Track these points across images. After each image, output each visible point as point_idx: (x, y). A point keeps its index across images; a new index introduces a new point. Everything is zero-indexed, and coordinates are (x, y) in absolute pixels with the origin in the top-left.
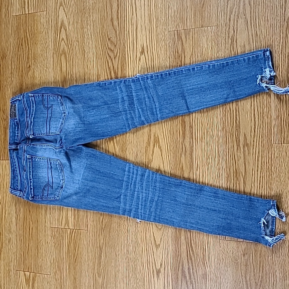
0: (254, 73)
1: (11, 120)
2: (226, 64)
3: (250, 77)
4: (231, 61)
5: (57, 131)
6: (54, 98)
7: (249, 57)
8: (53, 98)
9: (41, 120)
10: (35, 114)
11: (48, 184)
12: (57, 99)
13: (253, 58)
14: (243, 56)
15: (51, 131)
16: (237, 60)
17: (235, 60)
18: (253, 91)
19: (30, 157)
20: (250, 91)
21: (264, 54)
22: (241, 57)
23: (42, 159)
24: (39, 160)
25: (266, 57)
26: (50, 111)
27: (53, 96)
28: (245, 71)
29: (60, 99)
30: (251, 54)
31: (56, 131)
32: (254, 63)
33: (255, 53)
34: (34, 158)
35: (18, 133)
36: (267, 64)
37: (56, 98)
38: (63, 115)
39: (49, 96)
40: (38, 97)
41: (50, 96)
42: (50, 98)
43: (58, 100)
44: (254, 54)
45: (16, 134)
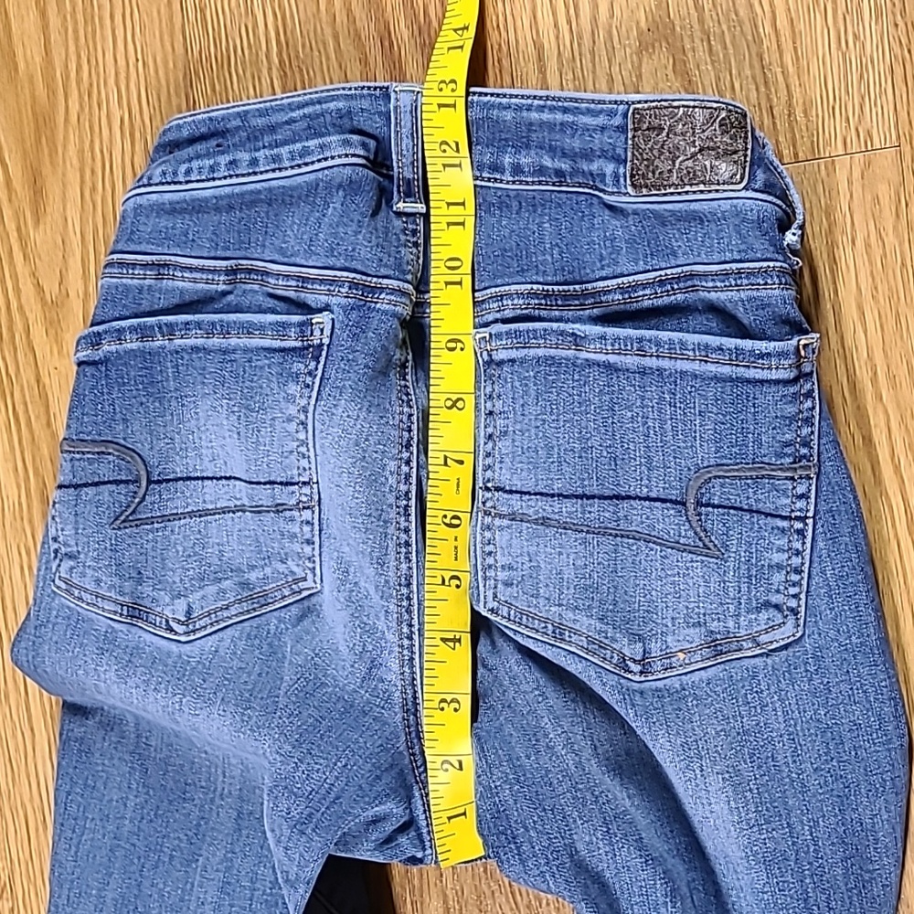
1: (617, 121)
5: (508, 584)
6: (778, 577)
8: (779, 567)
9: (595, 442)
10: (643, 372)
11: (149, 482)
12: (767, 605)
15: (501, 528)
19: (317, 333)
23: (302, 436)
24: (293, 410)
26: (666, 521)
27: (798, 571)
29: (764, 638)
31: (502, 575)
34: (310, 373)
35: (517, 169)
37: (775, 599)
38: (626, 652)
39: (801, 533)
40: (793, 419)
41: (798, 545)
42: (783, 542)
43: (758, 610)
45: (507, 160)
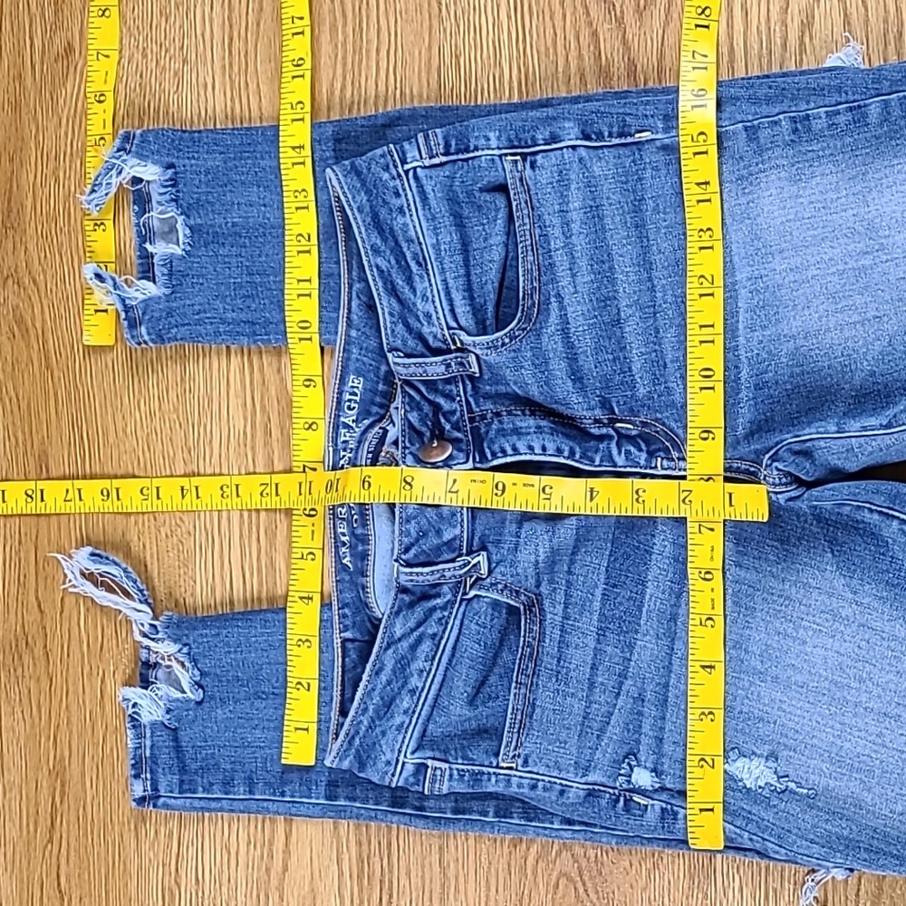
0: (219, 711)
2: (339, 790)
3: (239, 700)
4: (310, 798)
7: (226, 793)
13: (211, 784)
14: (253, 805)
16: (283, 794)
17: (292, 796)
18: (225, 632)
20: (239, 633)
21: (155, 788)
22: (265, 804)
25: (149, 776)
28: (258, 733)
30: (214, 805)
32: (212, 762)
33: (197, 804)
36: (148, 743)
44: (202, 804)
